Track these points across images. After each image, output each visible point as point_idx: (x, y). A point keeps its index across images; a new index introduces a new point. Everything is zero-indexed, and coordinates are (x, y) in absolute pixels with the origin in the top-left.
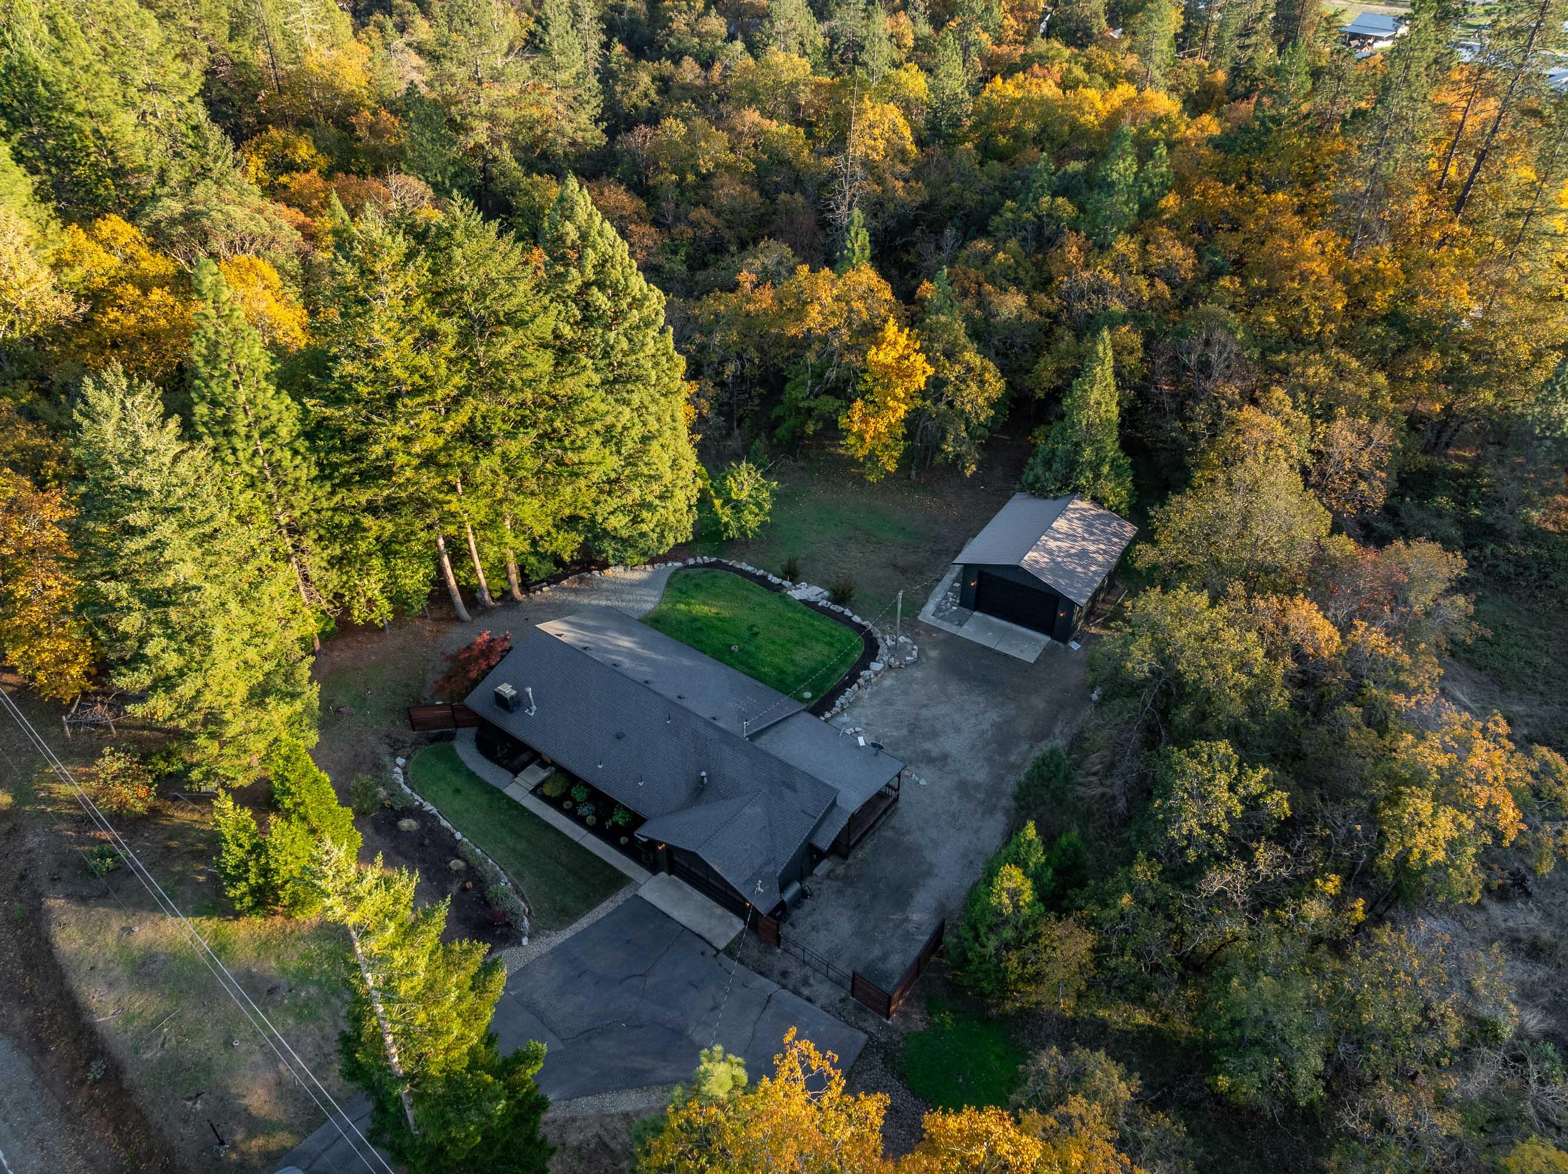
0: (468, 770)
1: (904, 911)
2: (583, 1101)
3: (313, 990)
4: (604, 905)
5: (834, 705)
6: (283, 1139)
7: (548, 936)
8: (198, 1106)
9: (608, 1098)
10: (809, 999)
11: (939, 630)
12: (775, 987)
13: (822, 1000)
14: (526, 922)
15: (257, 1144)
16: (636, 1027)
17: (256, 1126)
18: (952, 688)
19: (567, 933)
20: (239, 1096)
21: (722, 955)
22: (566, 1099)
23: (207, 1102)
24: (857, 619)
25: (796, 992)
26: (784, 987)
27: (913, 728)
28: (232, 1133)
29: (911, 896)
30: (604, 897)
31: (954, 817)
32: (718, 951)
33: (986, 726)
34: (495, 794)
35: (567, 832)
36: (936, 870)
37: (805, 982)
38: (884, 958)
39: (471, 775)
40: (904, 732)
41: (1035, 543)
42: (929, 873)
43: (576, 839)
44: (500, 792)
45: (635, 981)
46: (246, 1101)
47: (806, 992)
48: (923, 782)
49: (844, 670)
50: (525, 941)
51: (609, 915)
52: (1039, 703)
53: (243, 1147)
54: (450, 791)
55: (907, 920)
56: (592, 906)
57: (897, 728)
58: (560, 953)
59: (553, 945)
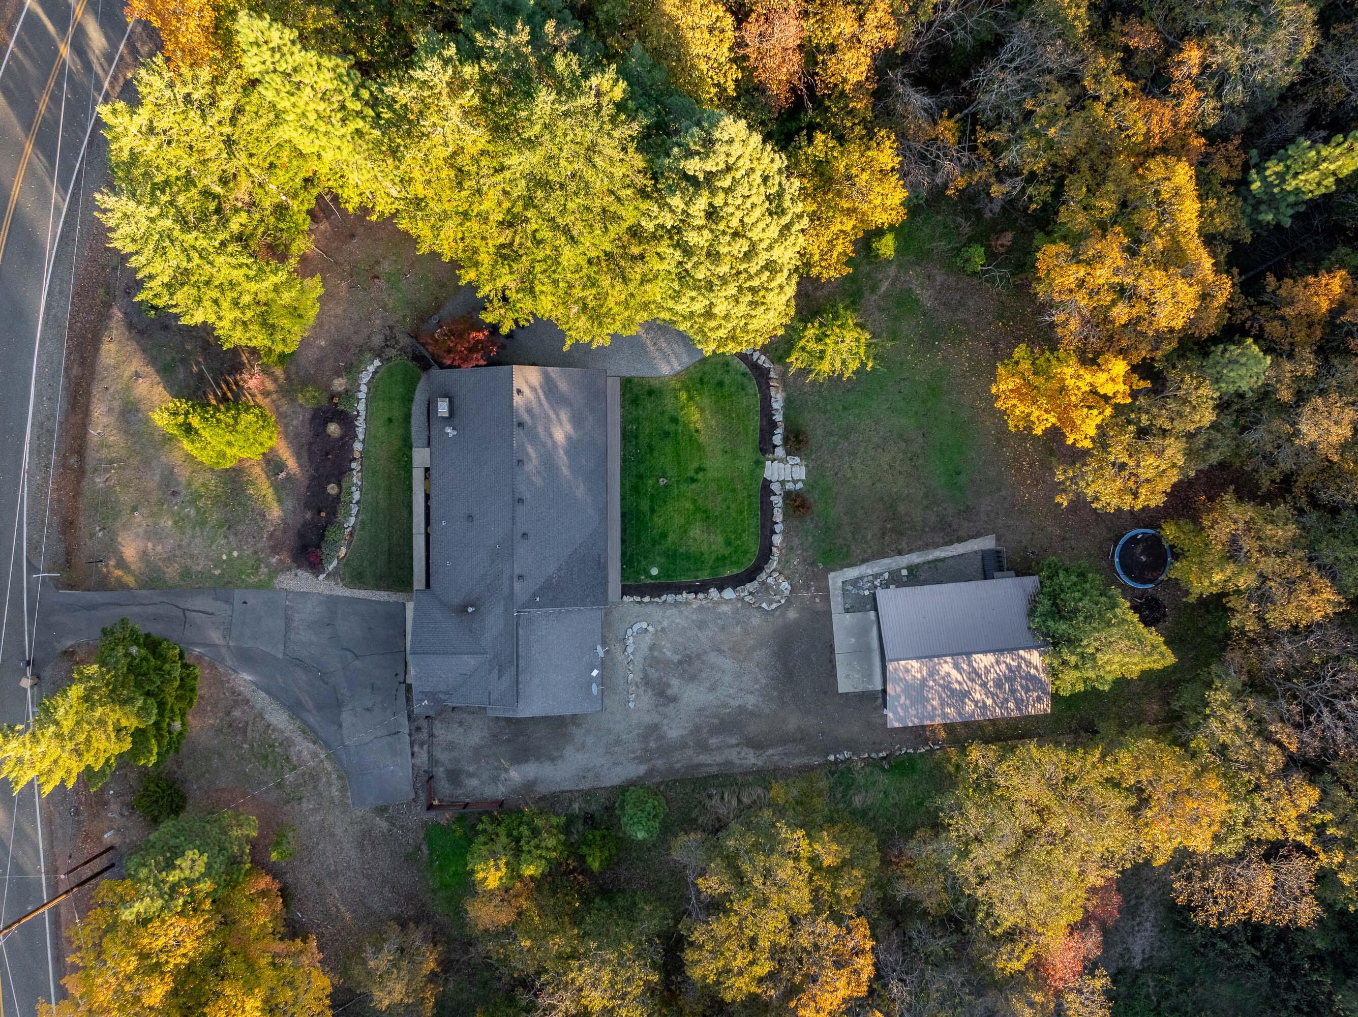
0: (410, 409)
1: (511, 764)
2: (263, 694)
3: (193, 512)
4: (383, 593)
5: (659, 596)
6: (129, 580)
7: (337, 584)
8: (100, 534)
9: (275, 706)
10: (413, 754)
11: (827, 599)
12: (407, 731)
13: (418, 762)
14: (335, 563)
15: (119, 573)
16: (324, 681)
17: (122, 564)
18: (760, 655)
19: (348, 593)
20: (120, 544)
21: (403, 686)
22: (257, 686)
23: (104, 535)
24: (777, 540)
25: (412, 744)
26: (410, 735)
27: (687, 660)
28: (109, 559)
29: (527, 761)
30: (388, 588)
31: (617, 742)
32: (405, 682)
33: (734, 703)
34: (407, 445)
35: (415, 520)
36: (560, 762)
37: (421, 745)
38: (470, 775)
39: (407, 417)
40: (676, 658)
41: (931, 657)
42: (553, 760)
43: (414, 531)
44: (411, 448)
45: (349, 655)
46: (123, 549)
47: (416, 749)
48: (631, 705)
49: (704, 575)
50: (322, 577)
51: (379, 602)
52: (793, 722)
53: (112, 569)
54: (387, 416)
55: (506, 770)
56: (377, 587)
57: (676, 652)
58: (333, 601)
59: (334, 593)
